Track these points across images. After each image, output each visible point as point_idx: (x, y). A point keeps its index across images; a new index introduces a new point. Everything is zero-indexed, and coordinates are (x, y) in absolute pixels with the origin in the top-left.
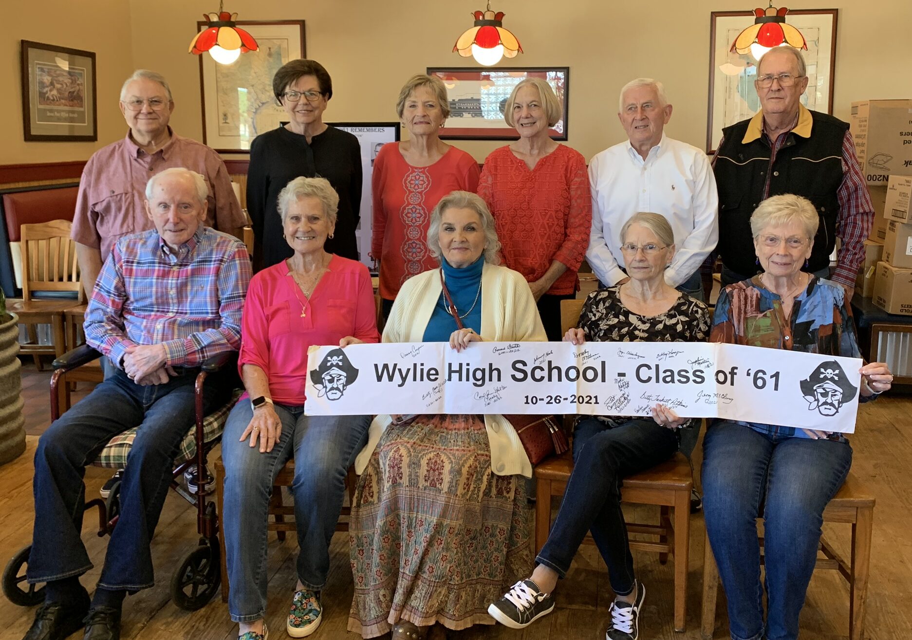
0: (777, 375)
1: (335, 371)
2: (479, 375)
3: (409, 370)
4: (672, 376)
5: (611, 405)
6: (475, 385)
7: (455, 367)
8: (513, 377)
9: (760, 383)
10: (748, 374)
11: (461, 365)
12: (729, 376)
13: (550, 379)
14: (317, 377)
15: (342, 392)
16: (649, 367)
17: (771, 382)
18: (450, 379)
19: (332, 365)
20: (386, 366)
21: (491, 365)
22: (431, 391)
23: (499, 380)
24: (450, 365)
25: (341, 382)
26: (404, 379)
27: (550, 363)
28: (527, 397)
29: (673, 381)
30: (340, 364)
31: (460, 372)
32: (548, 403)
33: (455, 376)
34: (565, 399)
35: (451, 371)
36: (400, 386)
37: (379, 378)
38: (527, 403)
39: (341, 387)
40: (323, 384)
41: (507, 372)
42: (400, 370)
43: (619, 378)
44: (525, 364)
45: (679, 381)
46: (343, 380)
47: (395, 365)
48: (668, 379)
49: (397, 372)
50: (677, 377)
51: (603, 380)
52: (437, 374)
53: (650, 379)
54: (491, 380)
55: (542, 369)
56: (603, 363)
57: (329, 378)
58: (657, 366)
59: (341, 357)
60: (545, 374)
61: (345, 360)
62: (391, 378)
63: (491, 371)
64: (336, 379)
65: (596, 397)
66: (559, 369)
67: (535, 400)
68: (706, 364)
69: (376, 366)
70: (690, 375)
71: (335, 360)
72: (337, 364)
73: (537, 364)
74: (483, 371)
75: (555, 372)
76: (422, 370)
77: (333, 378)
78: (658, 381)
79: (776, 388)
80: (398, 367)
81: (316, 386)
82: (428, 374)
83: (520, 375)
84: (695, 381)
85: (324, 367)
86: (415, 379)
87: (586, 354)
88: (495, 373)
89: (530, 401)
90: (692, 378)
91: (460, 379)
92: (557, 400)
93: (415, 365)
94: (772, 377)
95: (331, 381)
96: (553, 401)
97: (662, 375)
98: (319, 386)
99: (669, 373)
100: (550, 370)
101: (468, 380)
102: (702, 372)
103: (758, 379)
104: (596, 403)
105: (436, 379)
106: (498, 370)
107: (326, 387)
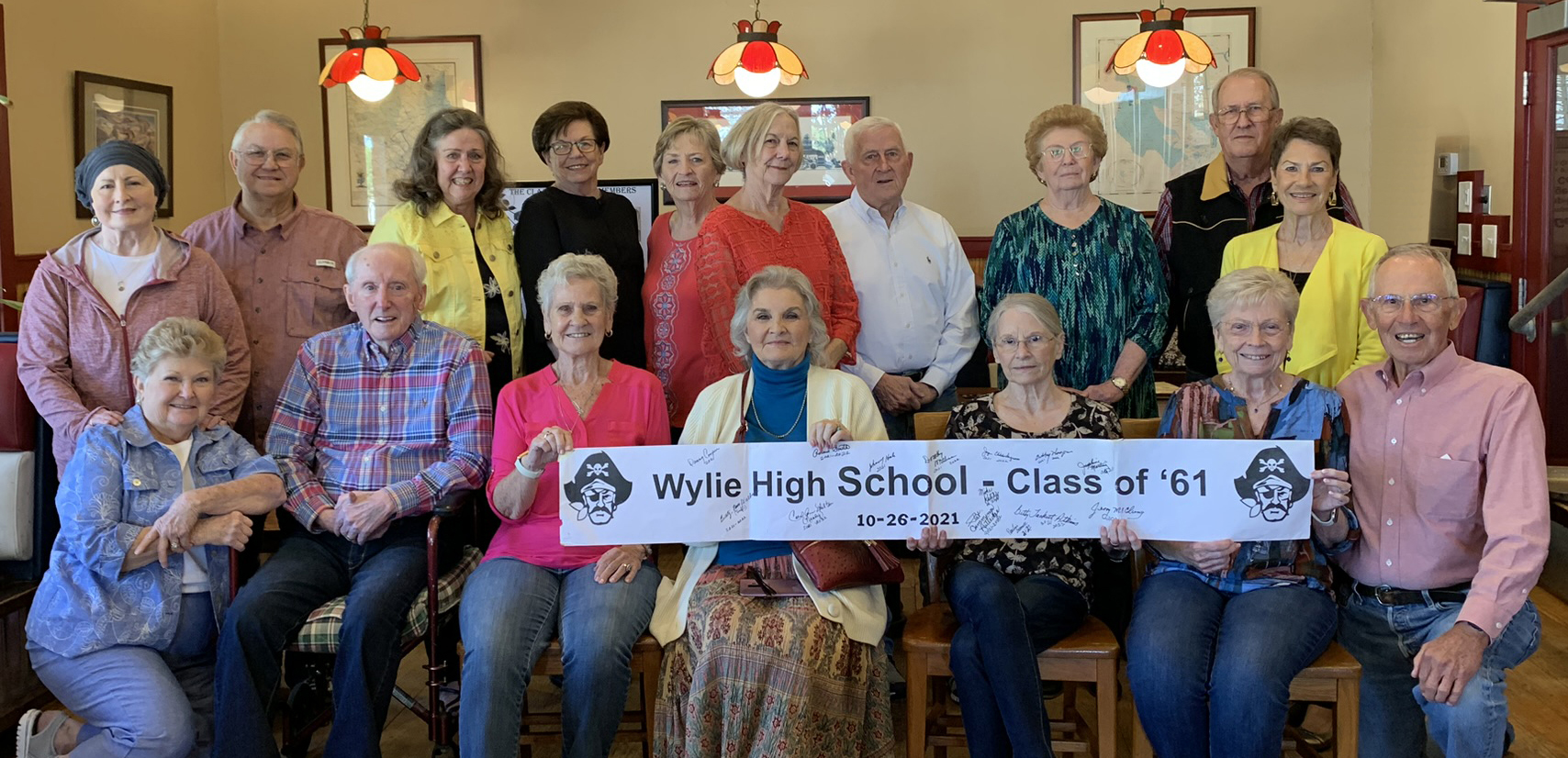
0: (1202, 475)
1: (599, 485)
2: (795, 487)
3: (700, 482)
4: (1057, 483)
5: (975, 524)
6: (790, 500)
7: (762, 477)
8: (842, 489)
9: (1180, 487)
10: (1164, 477)
11: (770, 474)
12: (1137, 483)
13: (892, 492)
14: (574, 493)
15: (611, 514)
16: (1026, 473)
17: (1195, 485)
18: (756, 493)
19: (594, 476)
20: (669, 478)
21: (810, 474)
22: (732, 510)
23: (822, 493)
24: (755, 474)
25: (609, 499)
26: (695, 495)
27: (891, 469)
28: (861, 517)
29: (1058, 490)
30: (606, 474)
31: (769, 483)
32: (890, 524)
33: (763, 489)
34: (914, 519)
35: (756, 483)
36: (689, 504)
37: (661, 495)
38: (861, 524)
39: (609, 507)
40: (583, 502)
41: (833, 482)
42: (688, 483)
43: (985, 488)
44: (857, 472)
45: (1067, 490)
46: (612, 497)
47: (682, 476)
48: (1052, 488)
49: (684, 485)
50: (1063, 485)
51: (964, 491)
52: (739, 486)
53: (1027, 488)
54: (811, 493)
55: (881, 479)
56: (963, 469)
57: (590, 493)
58: (1037, 471)
59: (606, 465)
60: (885, 484)
61: (612, 469)
62: (677, 494)
63: (811, 481)
64: (601, 495)
65: (954, 515)
66: (904, 478)
67: (872, 521)
68: (1103, 468)
69: (656, 477)
70: (1081, 482)
71: (598, 468)
72: (602, 474)
73: (874, 472)
74: (801, 482)
75: (898, 483)
76: (719, 482)
77: (598, 494)
78: (1037, 491)
79: (1203, 493)
80: (685, 479)
81: (574, 504)
82: (727, 488)
83: (851, 487)
84: (1087, 490)
85: (583, 478)
86: (709, 495)
87: (939, 457)
88: (816, 485)
89: (864, 522)
90: (1084, 486)
91: (770, 493)
92: (902, 520)
93: (709, 475)
94: (1195, 478)
95: (595, 498)
96: (896, 521)
97: (1043, 483)
98: (579, 505)
99: (1053, 480)
100: (892, 479)
101: (780, 494)
102: (1098, 478)
103: (1177, 482)
104: (955, 522)
105: (738, 493)
106: (821, 481)
107: (588, 506)
